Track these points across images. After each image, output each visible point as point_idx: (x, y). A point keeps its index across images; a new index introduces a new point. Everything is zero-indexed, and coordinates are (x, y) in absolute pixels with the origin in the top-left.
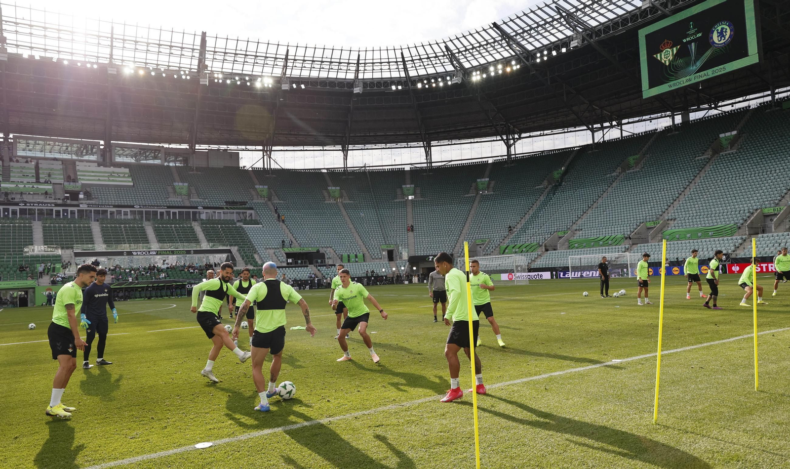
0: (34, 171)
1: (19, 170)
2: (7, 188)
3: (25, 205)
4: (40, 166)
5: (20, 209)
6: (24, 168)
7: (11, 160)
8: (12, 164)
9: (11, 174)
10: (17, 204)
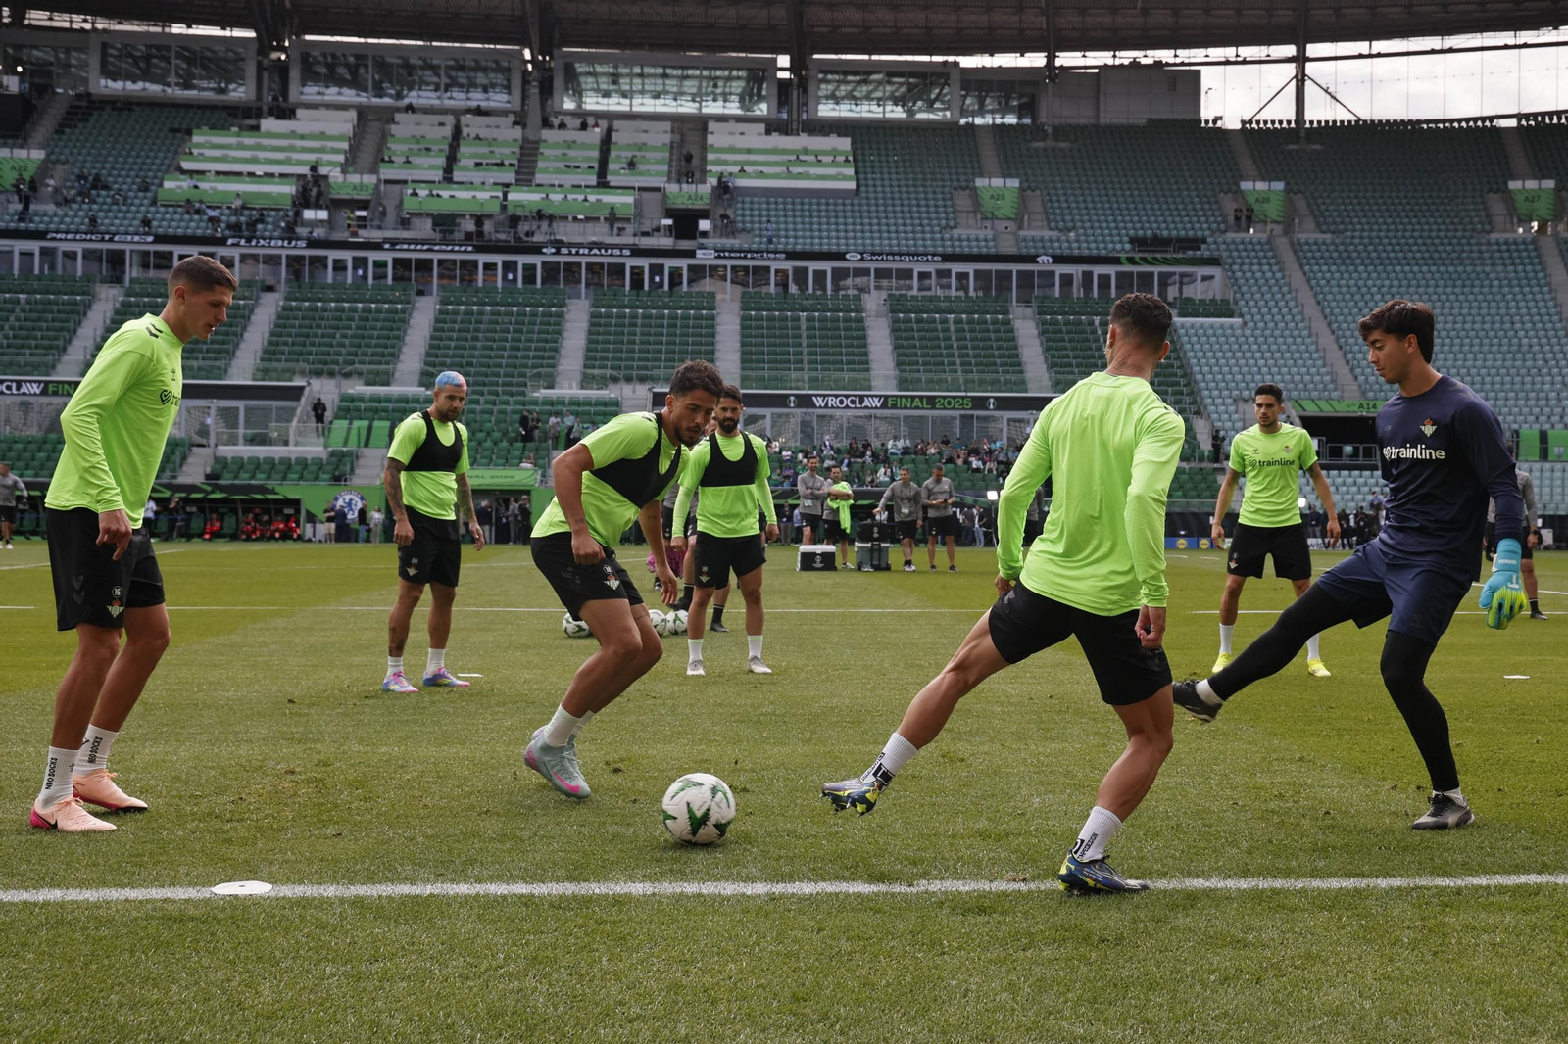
0: (596, 154)
1: (558, 152)
2: (520, 205)
3: (558, 252)
4: (615, 136)
5: (544, 264)
6: (571, 144)
7: (546, 124)
8: (546, 134)
9: (541, 164)
10: (537, 250)
